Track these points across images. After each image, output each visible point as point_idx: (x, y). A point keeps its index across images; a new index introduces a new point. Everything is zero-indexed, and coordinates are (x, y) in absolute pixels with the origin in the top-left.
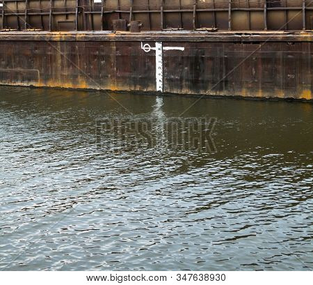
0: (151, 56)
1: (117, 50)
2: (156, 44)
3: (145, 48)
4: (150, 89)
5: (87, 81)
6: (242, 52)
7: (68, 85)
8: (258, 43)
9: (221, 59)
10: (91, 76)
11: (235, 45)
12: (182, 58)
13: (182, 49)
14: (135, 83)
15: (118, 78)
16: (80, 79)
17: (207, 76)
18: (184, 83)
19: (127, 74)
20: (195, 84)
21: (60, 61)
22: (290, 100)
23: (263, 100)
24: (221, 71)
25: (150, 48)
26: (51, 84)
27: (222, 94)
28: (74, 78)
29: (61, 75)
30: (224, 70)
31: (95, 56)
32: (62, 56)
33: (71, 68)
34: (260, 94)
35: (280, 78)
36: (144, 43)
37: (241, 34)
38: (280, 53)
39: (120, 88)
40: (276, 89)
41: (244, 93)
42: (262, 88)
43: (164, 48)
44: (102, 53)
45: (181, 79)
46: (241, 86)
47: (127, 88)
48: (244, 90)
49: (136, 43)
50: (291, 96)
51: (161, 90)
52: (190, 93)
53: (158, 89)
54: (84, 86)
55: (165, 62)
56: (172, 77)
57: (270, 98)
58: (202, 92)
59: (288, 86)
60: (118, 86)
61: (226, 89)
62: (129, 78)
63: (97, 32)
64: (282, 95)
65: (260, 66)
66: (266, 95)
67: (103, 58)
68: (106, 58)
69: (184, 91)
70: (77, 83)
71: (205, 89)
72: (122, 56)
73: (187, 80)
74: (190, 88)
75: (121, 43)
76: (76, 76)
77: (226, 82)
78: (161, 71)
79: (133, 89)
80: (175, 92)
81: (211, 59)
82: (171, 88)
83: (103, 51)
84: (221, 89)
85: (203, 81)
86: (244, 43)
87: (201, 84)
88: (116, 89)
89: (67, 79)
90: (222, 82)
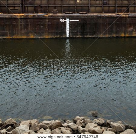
0: (65, 23)
1: (49, 22)
2: (67, 19)
3: (62, 21)
4: (63, 36)
5: (34, 35)
6: (101, 21)
7: (23, 37)
8: (107, 18)
9: (93, 24)
10: (35, 33)
11: (99, 19)
12: (78, 24)
13: (78, 21)
14: (57, 34)
15: (49, 33)
17: (88, 30)
18: (78, 33)
19: (53, 31)
20: (83, 33)
21: (20, 27)
23: (108, 38)
24: (93, 28)
25: (64, 21)
26: (15, 37)
27: (93, 36)
28: (27, 34)
29: (20, 33)
31: (38, 24)
32: (21, 25)
33: (25, 30)
34: (107, 36)
35: (114, 30)
36: (61, 19)
37: (101, 15)
39: (50, 37)
40: (113, 34)
41: (101, 36)
42: (108, 34)
43: (70, 20)
44: (42, 23)
45: (77, 32)
47: (54, 37)
49: (58, 18)
50: (118, 36)
51: (69, 36)
52: (80, 37)
53: (67, 36)
54: (32, 37)
55: (70, 26)
56: (73, 31)
57: (111, 37)
58: (85, 36)
59: (117, 32)
60: (49, 36)
61: (95, 35)
62: (54, 32)
63: (39, 14)
64: (114, 36)
65: (107, 26)
66: (109, 36)
67: (42, 25)
68: (44, 25)
69: (78, 36)
70: (29, 36)
71: (87, 35)
72: (51, 24)
74: (81, 35)
75: (50, 19)
76: (29, 33)
77: (95, 32)
78: (69, 29)
79: (56, 37)
80: (74, 37)
81: (89, 24)
82: (73, 35)
83: (42, 22)
84: (93, 35)
85: (86, 32)
86: (102, 18)
88: (48, 37)
89: (24, 34)
90: (93, 32)
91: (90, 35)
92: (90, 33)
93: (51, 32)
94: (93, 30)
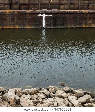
0: (41, 18)
1: (29, 16)
2: (43, 14)
3: (39, 15)
4: (41, 27)
5: (19, 26)
6: (68, 16)
7: (11, 28)
8: (73, 14)
9: (62, 18)
10: (20, 24)
11: (66, 14)
12: (51, 18)
13: (51, 15)
14: (36, 25)
15: (30, 24)
16: (16, 25)
17: (58, 23)
18: (51, 25)
19: (33, 23)
20: (55, 25)
21: (8, 20)
22: (80, 28)
24: (62, 21)
25: (41, 15)
26: (5, 28)
27: (62, 27)
28: (14, 25)
29: (9, 24)
30: (63, 21)
31: (22, 18)
32: (9, 19)
33: (13, 22)
34: (72, 27)
35: (78, 22)
36: (39, 14)
37: (68, 11)
38: (78, 16)
39: (31, 27)
40: (77, 25)
41: (68, 27)
43: (45, 15)
44: (24, 17)
45: (51, 24)
46: (68, 25)
47: (33, 27)
48: (69, 26)
49: (36, 14)
50: (80, 27)
51: (44, 27)
52: (53, 27)
53: (43, 27)
54: (18, 27)
55: (46, 19)
56: (48, 23)
58: (57, 27)
59: (80, 24)
60: (30, 26)
61: (64, 26)
62: (34, 24)
63: (23, 11)
64: (78, 27)
65: (73, 20)
66: (74, 27)
67: (25, 19)
68: (26, 19)
69: (51, 27)
70: (15, 26)
71: (58, 26)
72: (31, 18)
73: (52, 24)
74: (53, 26)
75: (31, 14)
76: (15, 25)
77: (64, 24)
78: (44, 22)
79: (35, 27)
80: (49, 27)
81: (60, 18)
82: (47, 26)
83: (25, 16)
84: (62, 26)
85: (57, 24)
86: (69, 14)
87: (56, 25)
88: (29, 28)
89: (11, 26)
90: (62, 24)
91: (60, 26)
92: (60, 24)
93: (31, 24)
94: (62, 23)
